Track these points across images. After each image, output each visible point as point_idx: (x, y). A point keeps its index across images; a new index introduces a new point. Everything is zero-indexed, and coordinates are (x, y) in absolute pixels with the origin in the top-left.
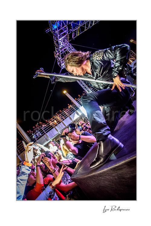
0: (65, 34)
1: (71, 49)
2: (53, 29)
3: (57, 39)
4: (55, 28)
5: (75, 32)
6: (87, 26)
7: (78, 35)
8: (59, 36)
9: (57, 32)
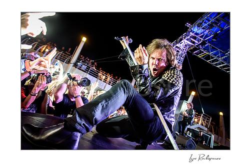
0: (194, 43)
1: (181, 56)
2: (192, 29)
3: (185, 38)
4: (194, 30)
5: (201, 52)
6: (213, 61)
7: (200, 56)
8: (189, 37)
9: (191, 34)
